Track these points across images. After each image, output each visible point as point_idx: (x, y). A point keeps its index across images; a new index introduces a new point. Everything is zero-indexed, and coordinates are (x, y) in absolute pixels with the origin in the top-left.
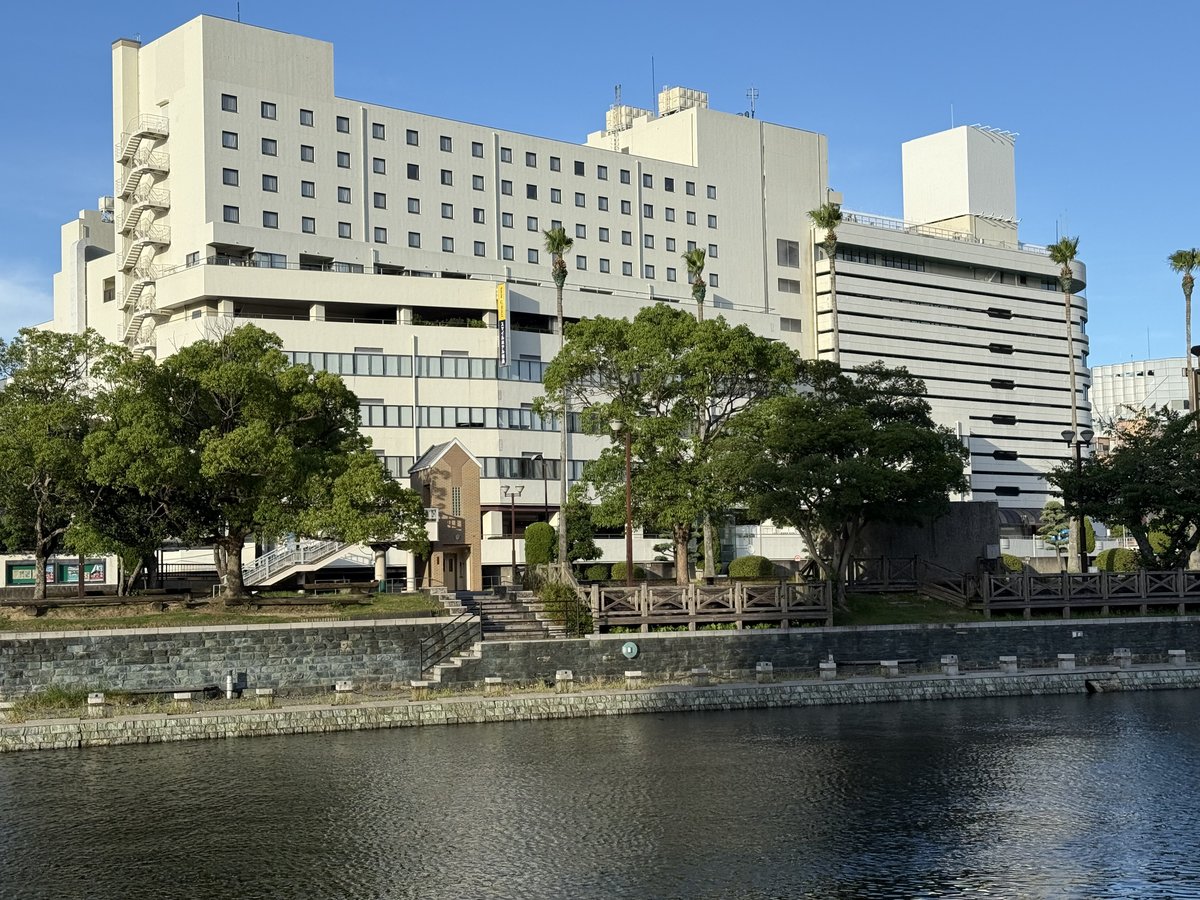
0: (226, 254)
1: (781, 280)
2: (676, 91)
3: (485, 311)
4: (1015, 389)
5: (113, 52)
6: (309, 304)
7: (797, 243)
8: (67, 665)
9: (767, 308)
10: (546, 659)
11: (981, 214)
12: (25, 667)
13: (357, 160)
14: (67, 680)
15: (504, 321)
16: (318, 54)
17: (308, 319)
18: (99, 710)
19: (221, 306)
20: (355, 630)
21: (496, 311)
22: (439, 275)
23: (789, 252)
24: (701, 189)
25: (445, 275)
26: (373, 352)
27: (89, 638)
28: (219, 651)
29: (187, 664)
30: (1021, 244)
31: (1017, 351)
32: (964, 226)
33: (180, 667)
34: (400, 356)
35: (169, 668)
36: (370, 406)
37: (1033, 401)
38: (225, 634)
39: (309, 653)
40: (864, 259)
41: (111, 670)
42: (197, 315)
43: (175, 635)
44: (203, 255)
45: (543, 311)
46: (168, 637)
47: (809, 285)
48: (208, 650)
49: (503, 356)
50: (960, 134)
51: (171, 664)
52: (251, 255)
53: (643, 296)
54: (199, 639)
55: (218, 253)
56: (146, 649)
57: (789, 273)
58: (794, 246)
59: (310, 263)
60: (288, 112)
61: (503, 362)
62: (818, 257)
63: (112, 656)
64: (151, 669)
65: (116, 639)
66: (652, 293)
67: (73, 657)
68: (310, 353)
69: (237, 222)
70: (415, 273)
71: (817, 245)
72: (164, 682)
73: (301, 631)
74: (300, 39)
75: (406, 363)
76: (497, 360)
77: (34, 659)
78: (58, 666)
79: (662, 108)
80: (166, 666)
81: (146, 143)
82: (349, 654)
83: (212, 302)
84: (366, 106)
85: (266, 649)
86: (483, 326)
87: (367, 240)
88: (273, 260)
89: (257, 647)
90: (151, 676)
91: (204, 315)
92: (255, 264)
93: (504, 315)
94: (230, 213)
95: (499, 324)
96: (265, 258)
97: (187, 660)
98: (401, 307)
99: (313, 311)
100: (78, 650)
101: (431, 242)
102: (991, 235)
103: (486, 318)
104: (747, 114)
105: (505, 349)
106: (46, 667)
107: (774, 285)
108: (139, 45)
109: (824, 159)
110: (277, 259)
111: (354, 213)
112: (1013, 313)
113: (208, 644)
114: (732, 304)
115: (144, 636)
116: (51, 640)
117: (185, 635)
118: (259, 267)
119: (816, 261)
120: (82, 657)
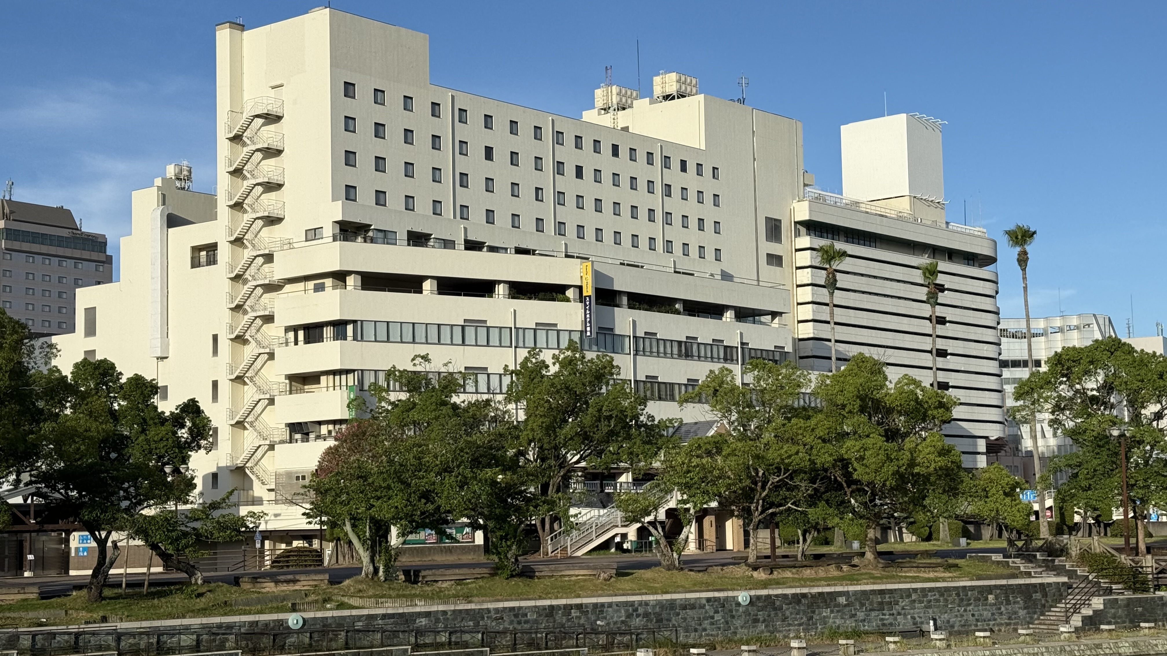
0: (349, 230)
1: (769, 256)
2: (673, 76)
3: (568, 287)
4: (949, 357)
5: (217, 33)
6: (421, 279)
7: (780, 221)
8: (838, 611)
9: (758, 280)
10: (1140, 609)
11: (918, 196)
12: (814, 612)
13: (447, 143)
14: (838, 622)
15: (590, 297)
16: (418, 41)
17: (421, 292)
18: (943, 644)
19: (351, 280)
20: (996, 587)
21: (580, 288)
22: (513, 251)
23: (774, 229)
24: (707, 171)
25: (520, 251)
26: (478, 323)
27: (848, 592)
28: (921, 602)
29: (903, 612)
30: (947, 223)
31: (950, 322)
32: (904, 206)
33: (899, 614)
34: (501, 328)
35: (893, 614)
36: (476, 374)
37: (963, 369)
38: (923, 590)
39: (970, 604)
40: (830, 236)
41: (861, 615)
42: (320, 288)
43: (895, 590)
44: (328, 231)
45: (617, 287)
46: (891, 591)
47: (789, 259)
48: (914, 601)
49: (588, 329)
50: (901, 119)
51: (895, 612)
52: (367, 231)
54: (908, 593)
55: (341, 230)
56: (880, 600)
57: (775, 248)
58: (778, 224)
59: (418, 239)
60: (394, 99)
61: (588, 334)
62: (798, 234)
63: (862, 605)
64: (884, 614)
65: (864, 592)
66: (675, 268)
67: (838, 605)
68: (427, 324)
69: (355, 200)
70: (493, 249)
71: (796, 223)
72: (891, 624)
73: (965, 587)
74: (403, 30)
75: (506, 333)
76: (581, 332)
77: (819, 607)
78: (832, 612)
79: (658, 91)
80: (891, 612)
81: (260, 121)
82: (995, 604)
83: (340, 276)
84: (455, 93)
85: (946, 600)
86: (568, 300)
87: (455, 217)
88: (386, 237)
89: (941, 598)
90: (883, 620)
91: (329, 290)
92: (372, 240)
93: (589, 291)
94: (350, 193)
95: (581, 298)
96: (381, 235)
97: (903, 609)
98: (499, 282)
99: (427, 285)
100: (842, 600)
101: (503, 220)
102: (930, 215)
103: (570, 293)
104: (739, 100)
105: (590, 322)
106: (826, 612)
107: (763, 259)
108: (242, 28)
109: (800, 142)
110: (390, 236)
111: (445, 191)
112: (946, 287)
113: (914, 597)
114: (732, 277)
115: (879, 590)
116: (829, 593)
117: (901, 590)
118: (376, 243)
119: (795, 237)
120: (846, 606)
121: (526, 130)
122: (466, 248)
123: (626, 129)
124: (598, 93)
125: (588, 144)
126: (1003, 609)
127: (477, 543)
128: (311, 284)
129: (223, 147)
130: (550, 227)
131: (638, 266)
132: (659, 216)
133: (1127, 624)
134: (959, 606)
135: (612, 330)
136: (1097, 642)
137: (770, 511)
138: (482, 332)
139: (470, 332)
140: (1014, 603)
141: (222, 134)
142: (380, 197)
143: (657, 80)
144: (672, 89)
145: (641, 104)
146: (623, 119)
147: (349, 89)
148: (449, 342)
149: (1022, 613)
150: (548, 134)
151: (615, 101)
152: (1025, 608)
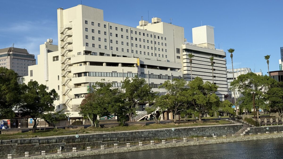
0: (87, 53)
2: (156, 18)
3: (134, 64)
4: (216, 77)
5: (58, 10)
6: (103, 63)
7: (179, 49)
8: (193, 132)
9: (175, 62)
10: (258, 130)
11: (209, 43)
12: (188, 132)
13: (107, 33)
14: (193, 134)
15: (139, 66)
16: (101, 12)
17: (103, 66)
19: (87, 63)
20: (227, 126)
21: (137, 64)
22: (122, 56)
23: (178, 51)
24: (164, 38)
25: (124, 56)
26: (115, 72)
27: (195, 128)
28: (211, 129)
30: (215, 49)
31: (216, 70)
32: (206, 45)
33: (206, 132)
36: (115, 83)
37: (219, 80)
38: (211, 127)
39: (222, 130)
40: (190, 52)
41: (198, 132)
42: (81, 65)
44: (82, 53)
45: (145, 64)
46: (205, 127)
47: (182, 57)
49: (139, 73)
50: (205, 27)
52: (91, 53)
53: (156, 60)
54: (208, 128)
55: (85, 52)
56: (202, 129)
57: (178, 55)
59: (102, 54)
60: (96, 24)
61: (139, 74)
62: (183, 52)
63: (198, 130)
64: (203, 132)
65: (199, 128)
67: (193, 130)
68: (104, 72)
69: (88, 46)
70: (118, 56)
71: (183, 49)
72: (205, 134)
73: (220, 126)
74: (98, 9)
75: (121, 74)
76: (137, 73)
77: (189, 131)
78: (192, 132)
81: (67, 29)
83: (85, 63)
84: (109, 23)
85: (216, 129)
86: (134, 67)
87: (110, 49)
88: (95, 54)
90: (203, 133)
91: (83, 65)
92: (92, 55)
93: (139, 65)
94: (87, 44)
95: (137, 66)
96: (94, 53)
97: (207, 131)
98: (119, 63)
99: (104, 64)
100: (194, 129)
101: (120, 50)
102: (211, 47)
103: (135, 65)
104: (170, 23)
105: (139, 71)
106: (191, 132)
107: (176, 57)
108: (63, 9)
109: (184, 32)
110: (96, 53)
111: (107, 44)
112: (215, 62)
113: (209, 128)
114: (169, 61)
115: (202, 127)
116: (191, 128)
117: (207, 127)
118: (93, 55)
120: (195, 131)
121: (124, 30)
122: (112, 56)
123: (146, 30)
124: (140, 22)
125: (138, 33)
126: (228, 131)
127: (116, 119)
128: (79, 64)
129: (59, 35)
130: (130, 51)
131: (149, 59)
132: (153, 48)
133: (255, 133)
134: (219, 130)
135: (144, 73)
136: (248, 137)
137: (179, 111)
138: (116, 74)
139: (113, 74)
140: (231, 129)
141: (59, 32)
142: (93, 45)
143: (153, 19)
144: (156, 21)
145: (149, 24)
146: (145, 28)
147: (86, 22)
148: (109, 76)
149: (233, 131)
150: (129, 31)
151: (144, 24)
152: (233, 130)
